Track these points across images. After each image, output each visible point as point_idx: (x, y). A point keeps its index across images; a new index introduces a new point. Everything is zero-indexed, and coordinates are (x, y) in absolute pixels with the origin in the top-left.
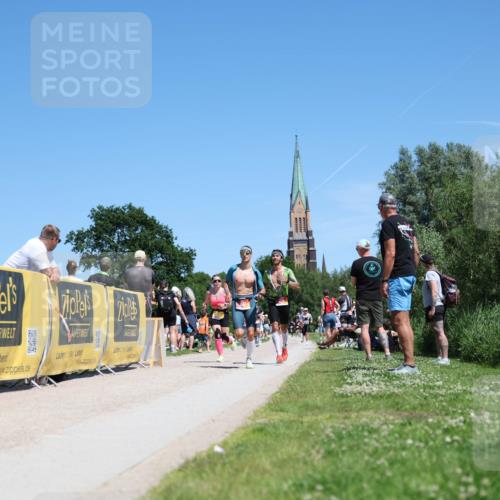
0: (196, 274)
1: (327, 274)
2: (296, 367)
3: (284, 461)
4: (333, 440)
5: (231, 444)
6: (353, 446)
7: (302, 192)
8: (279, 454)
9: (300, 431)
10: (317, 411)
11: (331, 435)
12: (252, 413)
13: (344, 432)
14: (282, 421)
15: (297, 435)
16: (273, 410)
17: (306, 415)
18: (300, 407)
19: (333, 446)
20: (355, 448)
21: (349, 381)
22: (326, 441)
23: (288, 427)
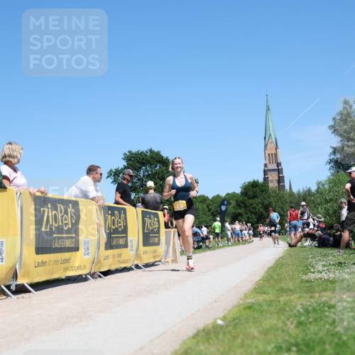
0: (199, 197)
1: (293, 193)
2: (273, 261)
3: (268, 329)
4: (303, 314)
5: (229, 319)
6: (318, 318)
7: (273, 135)
8: (264, 324)
9: (278, 307)
10: (290, 293)
11: (301, 310)
12: (243, 295)
14: (264, 301)
15: (277, 311)
16: (258, 293)
17: (282, 296)
18: (277, 291)
19: (303, 318)
20: (319, 320)
21: (312, 270)
22: (297, 314)
23: (269, 305)
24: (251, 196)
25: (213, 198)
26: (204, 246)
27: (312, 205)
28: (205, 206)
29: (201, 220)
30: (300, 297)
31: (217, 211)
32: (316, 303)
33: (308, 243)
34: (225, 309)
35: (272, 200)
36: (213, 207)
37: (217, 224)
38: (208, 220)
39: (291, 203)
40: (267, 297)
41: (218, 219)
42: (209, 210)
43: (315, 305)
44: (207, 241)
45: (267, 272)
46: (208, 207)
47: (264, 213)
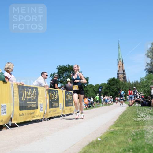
0: (90, 85)
1: (130, 83)
2: (122, 113)
3: (120, 142)
4: (135, 135)
5: (103, 138)
6: (141, 137)
7: (121, 58)
8: (118, 140)
9: (124, 133)
10: (129, 126)
11: (134, 134)
12: (109, 128)
13: (138, 133)
14: (118, 130)
15: (124, 134)
16: (115, 126)
17: (126, 128)
18: (124, 125)
19: (135, 137)
20: (142, 138)
21: (139, 116)
22: (132, 135)
23: (120, 132)
24: (112, 84)
25: (96, 85)
26: (92, 106)
27: (139, 88)
28: (92, 89)
29: (90, 95)
30: (134, 128)
31: (97, 91)
32: (141, 130)
33: (137, 104)
34: (101, 134)
35: (121, 86)
36: (96, 90)
37: (97, 97)
38: (93, 95)
39: (129, 87)
40: (119, 128)
41: (98, 94)
42: (94, 91)
43: (140, 131)
44: (93, 104)
45: (119, 117)
46: (93, 89)
47: (118, 92)
